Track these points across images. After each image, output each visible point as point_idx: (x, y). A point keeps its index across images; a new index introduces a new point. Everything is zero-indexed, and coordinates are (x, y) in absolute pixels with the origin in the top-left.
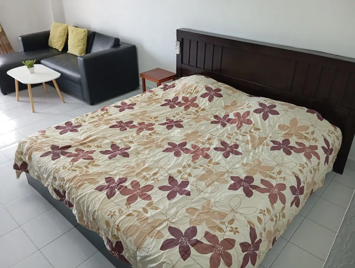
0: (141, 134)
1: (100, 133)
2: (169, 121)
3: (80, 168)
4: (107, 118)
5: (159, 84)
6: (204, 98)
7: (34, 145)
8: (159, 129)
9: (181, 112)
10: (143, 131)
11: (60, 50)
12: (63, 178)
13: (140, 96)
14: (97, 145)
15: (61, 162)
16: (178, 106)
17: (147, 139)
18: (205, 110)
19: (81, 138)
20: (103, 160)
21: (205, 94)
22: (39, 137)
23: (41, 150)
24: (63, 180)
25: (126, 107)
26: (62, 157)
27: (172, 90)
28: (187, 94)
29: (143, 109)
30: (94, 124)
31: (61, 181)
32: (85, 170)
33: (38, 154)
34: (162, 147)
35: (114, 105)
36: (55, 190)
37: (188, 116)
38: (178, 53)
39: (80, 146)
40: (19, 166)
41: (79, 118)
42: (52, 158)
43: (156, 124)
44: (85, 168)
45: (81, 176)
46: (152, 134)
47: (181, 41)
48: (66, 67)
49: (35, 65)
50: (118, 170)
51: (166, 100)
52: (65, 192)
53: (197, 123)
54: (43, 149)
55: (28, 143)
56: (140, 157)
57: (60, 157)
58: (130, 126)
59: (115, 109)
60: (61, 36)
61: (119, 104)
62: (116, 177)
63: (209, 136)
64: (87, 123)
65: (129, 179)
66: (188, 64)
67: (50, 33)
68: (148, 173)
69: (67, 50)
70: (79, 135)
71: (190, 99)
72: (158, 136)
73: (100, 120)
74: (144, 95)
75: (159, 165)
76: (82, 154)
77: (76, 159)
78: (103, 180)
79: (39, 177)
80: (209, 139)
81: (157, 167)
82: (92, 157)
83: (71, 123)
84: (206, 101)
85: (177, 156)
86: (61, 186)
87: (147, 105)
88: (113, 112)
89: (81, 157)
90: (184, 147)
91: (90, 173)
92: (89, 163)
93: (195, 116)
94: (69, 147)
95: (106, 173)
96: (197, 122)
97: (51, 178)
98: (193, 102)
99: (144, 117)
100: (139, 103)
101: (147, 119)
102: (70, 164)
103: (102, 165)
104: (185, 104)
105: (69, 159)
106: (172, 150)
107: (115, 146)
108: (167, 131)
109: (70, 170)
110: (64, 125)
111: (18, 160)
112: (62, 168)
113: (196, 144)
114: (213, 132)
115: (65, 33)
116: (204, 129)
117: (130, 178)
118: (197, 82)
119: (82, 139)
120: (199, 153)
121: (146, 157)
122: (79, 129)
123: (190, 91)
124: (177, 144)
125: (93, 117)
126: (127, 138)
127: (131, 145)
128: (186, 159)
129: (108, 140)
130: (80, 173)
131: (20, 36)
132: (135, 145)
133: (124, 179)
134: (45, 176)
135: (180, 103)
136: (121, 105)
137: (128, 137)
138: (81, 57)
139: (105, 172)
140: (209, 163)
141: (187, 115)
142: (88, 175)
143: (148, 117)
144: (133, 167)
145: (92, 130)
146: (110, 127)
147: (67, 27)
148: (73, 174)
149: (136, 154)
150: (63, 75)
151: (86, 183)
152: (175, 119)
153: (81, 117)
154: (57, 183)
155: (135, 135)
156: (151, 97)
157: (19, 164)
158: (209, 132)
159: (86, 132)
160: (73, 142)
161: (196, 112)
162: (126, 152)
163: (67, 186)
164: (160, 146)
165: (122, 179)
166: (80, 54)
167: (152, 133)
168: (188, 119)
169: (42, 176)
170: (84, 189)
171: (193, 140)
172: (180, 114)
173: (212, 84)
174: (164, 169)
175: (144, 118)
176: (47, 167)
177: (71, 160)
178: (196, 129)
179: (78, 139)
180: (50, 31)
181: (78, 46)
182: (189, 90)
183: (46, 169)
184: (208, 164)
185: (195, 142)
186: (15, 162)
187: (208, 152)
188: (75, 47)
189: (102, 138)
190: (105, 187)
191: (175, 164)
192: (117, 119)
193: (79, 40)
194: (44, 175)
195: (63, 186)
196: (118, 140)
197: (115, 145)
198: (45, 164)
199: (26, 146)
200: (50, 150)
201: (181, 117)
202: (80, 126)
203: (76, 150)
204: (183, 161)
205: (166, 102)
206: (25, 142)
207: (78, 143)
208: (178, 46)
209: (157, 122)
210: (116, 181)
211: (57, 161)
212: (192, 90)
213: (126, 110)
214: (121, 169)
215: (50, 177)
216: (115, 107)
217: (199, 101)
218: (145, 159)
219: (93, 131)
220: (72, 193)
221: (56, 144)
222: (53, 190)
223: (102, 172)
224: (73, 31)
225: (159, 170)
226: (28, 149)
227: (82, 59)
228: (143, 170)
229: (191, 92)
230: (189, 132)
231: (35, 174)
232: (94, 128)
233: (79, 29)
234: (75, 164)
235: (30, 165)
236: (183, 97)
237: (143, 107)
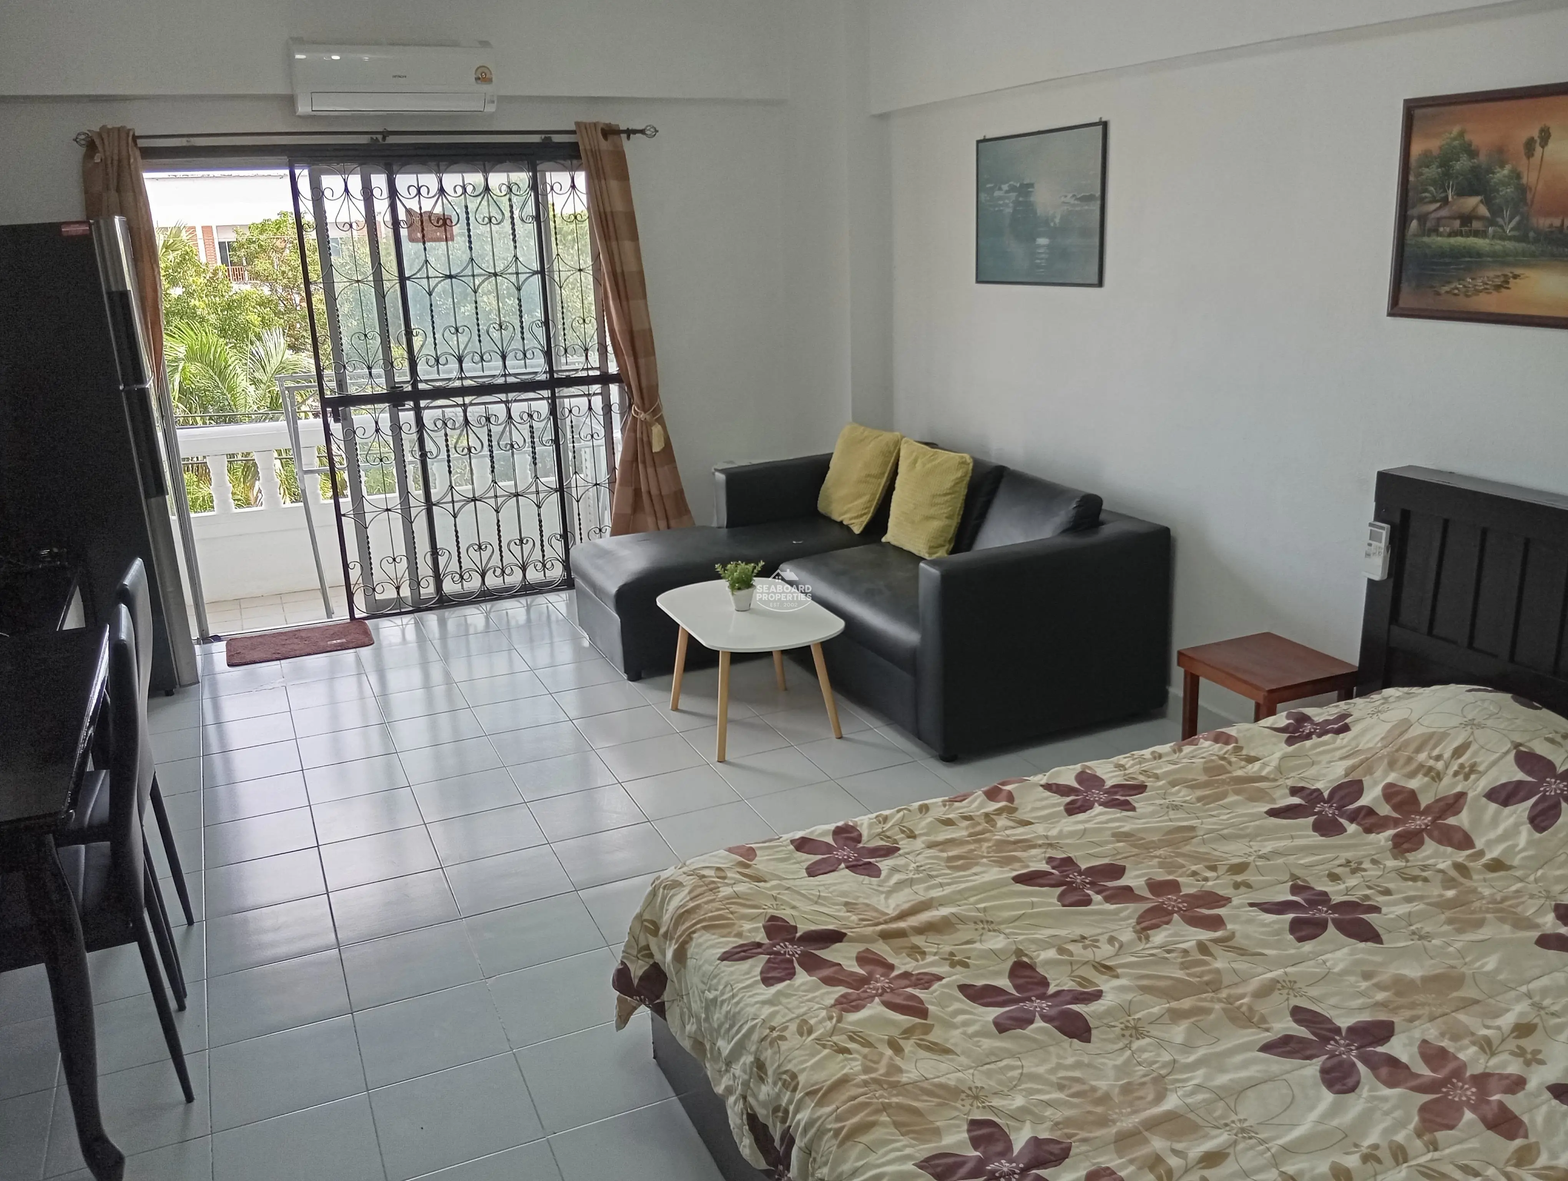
0: (1159, 937)
1: (972, 900)
2: (1307, 895)
3: (867, 1044)
4: (1008, 832)
5: (1263, 710)
6: (1505, 803)
7: (707, 903)
8: (1251, 929)
9: (1374, 862)
10: (1167, 923)
11: (857, 530)
12: (794, 1076)
13: (1167, 754)
14: (952, 954)
15: (792, 1002)
16: (1360, 829)
17: (1184, 966)
18: (1509, 868)
19: (888, 907)
20: (971, 1030)
21: (1510, 787)
22: (729, 874)
23: (726, 931)
24: (793, 1084)
25: (1096, 794)
26: (802, 977)
27: (1332, 746)
28: (1412, 775)
29: (1180, 820)
30: (951, 854)
31: (783, 1085)
32: (884, 1062)
33: (712, 946)
34: (1262, 1023)
35: (1042, 779)
36: (753, 1121)
37: (1412, 889)
38: (1378, 574)
39: (881, 941)
40: (636, 982)
41: (893, 815)
42: (762, 973)
43: (1235, 901)
44: (889, 1052)
45: (866, 1083)
46: (1215, 949)
47: (1397, 519)
48: (869, 597)
49: (757, 581)
50: (1030, 1092)
51: (1295, 791)
52: (792, 1142)
53: (1460, 931)
54: (736, 929)
55: (687, 890)
56: (1142, 1050)
57: (794, 974)
58: (1107, 889)
59: (1046, 798)
60: (868, 476)
61: (1067, 775)
62: (1019, 1129)
63: (1521, 1014)
64: (919, 844)
65: (1077, 1155)
66: (1425, 629)
67: (832, 465)
68: (1179, 1146)
69: (884, 530)
70: (882, 892)
71: (1425, 800)
72: (1241, 965)
73: (976, 837)
74: (1187, 749)
75: (1234, 1117)
76: (881, 982)
77: (854, 997)
78: (958, 1126)
79: (698, 1044)
80: (1523, 1030)
81: (1226, 1125)
82: (921, 1002)
83: (854, 835)
84: (1517, 825)
85: (1338, 1087)
86: (781, 1112)
87: (1199, 799)
88: (1034, 809)
89: (876, 995)
90: (1380, 1049)
91: (904, 1078)
92: (908, 1032)
93: (1450, 894)
94: (835, 937)
95: (976, 1095)
96: (1463, 925)
97: (744, 1064)
98: (1439, 818)
99: (1183, 855)
100: (1160, 788)
101: (1194, 868)
102: (830, 1018)
103: (963, 1053)
104: (1396, 823)
105: (828, 993)
106: (1309, 1052)
107: (1028, 973)
108: (1292, 947)
109: (824, 1046)
110: (829, 840)
111: (635, 953)
112: (793, 1027)
113: (1445, 1043)
114: (1545, 992)
115: (885, 464)
116: (1497, 971)
117: (1084, 1148)
118: (1471, 724)
119: (892, 912)
120: (1455, 1096)
121: (1175, 1061)
122: (885, 865)
123: (1431, 763)
124: (1344, 1022)
125: (949, 822)
126: (1087, 942)
127: (1106, 984)
128: (1387, 1113)
129: (1002, 936)
130: (866, 1070)
131: (722, 471)
132: (1122, 989)
133: (1055, 1149)
134: (725, 1047)
135: (1370, 812)
136: (1076, 785)
137: (1095, 943)
138: (933, 563)
139: (970, 1089)
140: (1519, 1164)
141: (1406, 879)
142: (895, 1085)
143: (1196, 858)
144: (1105, 1099)
145: (939, 880)
146: (1018, 879)
147: (897, 444)
148: (838, 1068)
149: (1127, 1033)
150: (853, 626)
151: (884, 1125)
152: (1337, 893)
153: (898, 811)
154: (765, 1091)
155: (1127, 935)
156: (1222, 766)
157: (637, 970)
158: (1524, 989)
159: (911, 882)
160: (854, 918)
161: (1453, 873)
162: (1078, 1015)
163: (803, 1116)
164: (1250, 1020)
165: (1047, 1148)
166: (932, 549)
167: (1215, 941)
168: (1409, 900)
169: (714, 1044)
170: (870, 1149)
171: (1432, 1019)
172: (1365, 870)
173: (1551, 741)
174: (1262, 1142)
175: (1180, 860)
176: (737, 1009)
177: (836, 1000)
178: (1452, 962)
179: (876, 910)
180: (832, 454)
181: (928, 518)
182: (1422, 757)
183: (732, 1018)
184: (1510, 1169)
185: (1443, 1035)
186: (623, 957)
187: (1515, 1103)
188: (913, 522)
189: (975, 923)
190: (961, 1164)
191: (1321, 1128)
192: (1050, 845)
193: (934, 496)
194: (721, 1043)
195: (786, 1112)
196: (1045, 944)
197: (1031, 967)
198: (733, 996)
199: (678, 900)
200: (761, 937)
201: (1370, 888)
202: (890, 851)
203: (862, 959)
204: (1365, 1120)
205: (1296, 800)
206: (676, 885)
207: (871, 928)
208: (1382, 544)
209: (1243, 889)
210: (1017, 1148)
211: (779, 993)
212: (1438, 758)
213: (1098, 809)
214: (1049, 1093)
215: (740, 1055)
216: (1048, 787)
217: (1476, 821)
218: (1164, 1066)
219: (941, 885)
220: (817, 1153)
221: (785, 913)
222: (745, 1117)
223: (956, 1088)
224: (915, 462)
225: (1235, 1143)
226: (682, 916)
227: (935, 572)
228: (1153, 1125)
229: (1431, 769)
230: (1413, 971)
231: (688, 1028)
232: (948, 871)
233: (943, 455)
234: (850, 1024)
235: (677, 985)
236: (1390, 786)
237: (1176, 808)
